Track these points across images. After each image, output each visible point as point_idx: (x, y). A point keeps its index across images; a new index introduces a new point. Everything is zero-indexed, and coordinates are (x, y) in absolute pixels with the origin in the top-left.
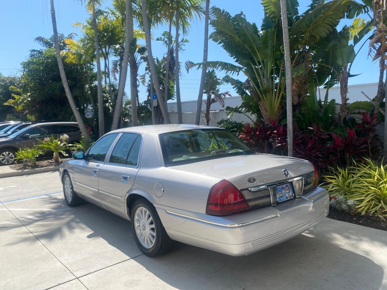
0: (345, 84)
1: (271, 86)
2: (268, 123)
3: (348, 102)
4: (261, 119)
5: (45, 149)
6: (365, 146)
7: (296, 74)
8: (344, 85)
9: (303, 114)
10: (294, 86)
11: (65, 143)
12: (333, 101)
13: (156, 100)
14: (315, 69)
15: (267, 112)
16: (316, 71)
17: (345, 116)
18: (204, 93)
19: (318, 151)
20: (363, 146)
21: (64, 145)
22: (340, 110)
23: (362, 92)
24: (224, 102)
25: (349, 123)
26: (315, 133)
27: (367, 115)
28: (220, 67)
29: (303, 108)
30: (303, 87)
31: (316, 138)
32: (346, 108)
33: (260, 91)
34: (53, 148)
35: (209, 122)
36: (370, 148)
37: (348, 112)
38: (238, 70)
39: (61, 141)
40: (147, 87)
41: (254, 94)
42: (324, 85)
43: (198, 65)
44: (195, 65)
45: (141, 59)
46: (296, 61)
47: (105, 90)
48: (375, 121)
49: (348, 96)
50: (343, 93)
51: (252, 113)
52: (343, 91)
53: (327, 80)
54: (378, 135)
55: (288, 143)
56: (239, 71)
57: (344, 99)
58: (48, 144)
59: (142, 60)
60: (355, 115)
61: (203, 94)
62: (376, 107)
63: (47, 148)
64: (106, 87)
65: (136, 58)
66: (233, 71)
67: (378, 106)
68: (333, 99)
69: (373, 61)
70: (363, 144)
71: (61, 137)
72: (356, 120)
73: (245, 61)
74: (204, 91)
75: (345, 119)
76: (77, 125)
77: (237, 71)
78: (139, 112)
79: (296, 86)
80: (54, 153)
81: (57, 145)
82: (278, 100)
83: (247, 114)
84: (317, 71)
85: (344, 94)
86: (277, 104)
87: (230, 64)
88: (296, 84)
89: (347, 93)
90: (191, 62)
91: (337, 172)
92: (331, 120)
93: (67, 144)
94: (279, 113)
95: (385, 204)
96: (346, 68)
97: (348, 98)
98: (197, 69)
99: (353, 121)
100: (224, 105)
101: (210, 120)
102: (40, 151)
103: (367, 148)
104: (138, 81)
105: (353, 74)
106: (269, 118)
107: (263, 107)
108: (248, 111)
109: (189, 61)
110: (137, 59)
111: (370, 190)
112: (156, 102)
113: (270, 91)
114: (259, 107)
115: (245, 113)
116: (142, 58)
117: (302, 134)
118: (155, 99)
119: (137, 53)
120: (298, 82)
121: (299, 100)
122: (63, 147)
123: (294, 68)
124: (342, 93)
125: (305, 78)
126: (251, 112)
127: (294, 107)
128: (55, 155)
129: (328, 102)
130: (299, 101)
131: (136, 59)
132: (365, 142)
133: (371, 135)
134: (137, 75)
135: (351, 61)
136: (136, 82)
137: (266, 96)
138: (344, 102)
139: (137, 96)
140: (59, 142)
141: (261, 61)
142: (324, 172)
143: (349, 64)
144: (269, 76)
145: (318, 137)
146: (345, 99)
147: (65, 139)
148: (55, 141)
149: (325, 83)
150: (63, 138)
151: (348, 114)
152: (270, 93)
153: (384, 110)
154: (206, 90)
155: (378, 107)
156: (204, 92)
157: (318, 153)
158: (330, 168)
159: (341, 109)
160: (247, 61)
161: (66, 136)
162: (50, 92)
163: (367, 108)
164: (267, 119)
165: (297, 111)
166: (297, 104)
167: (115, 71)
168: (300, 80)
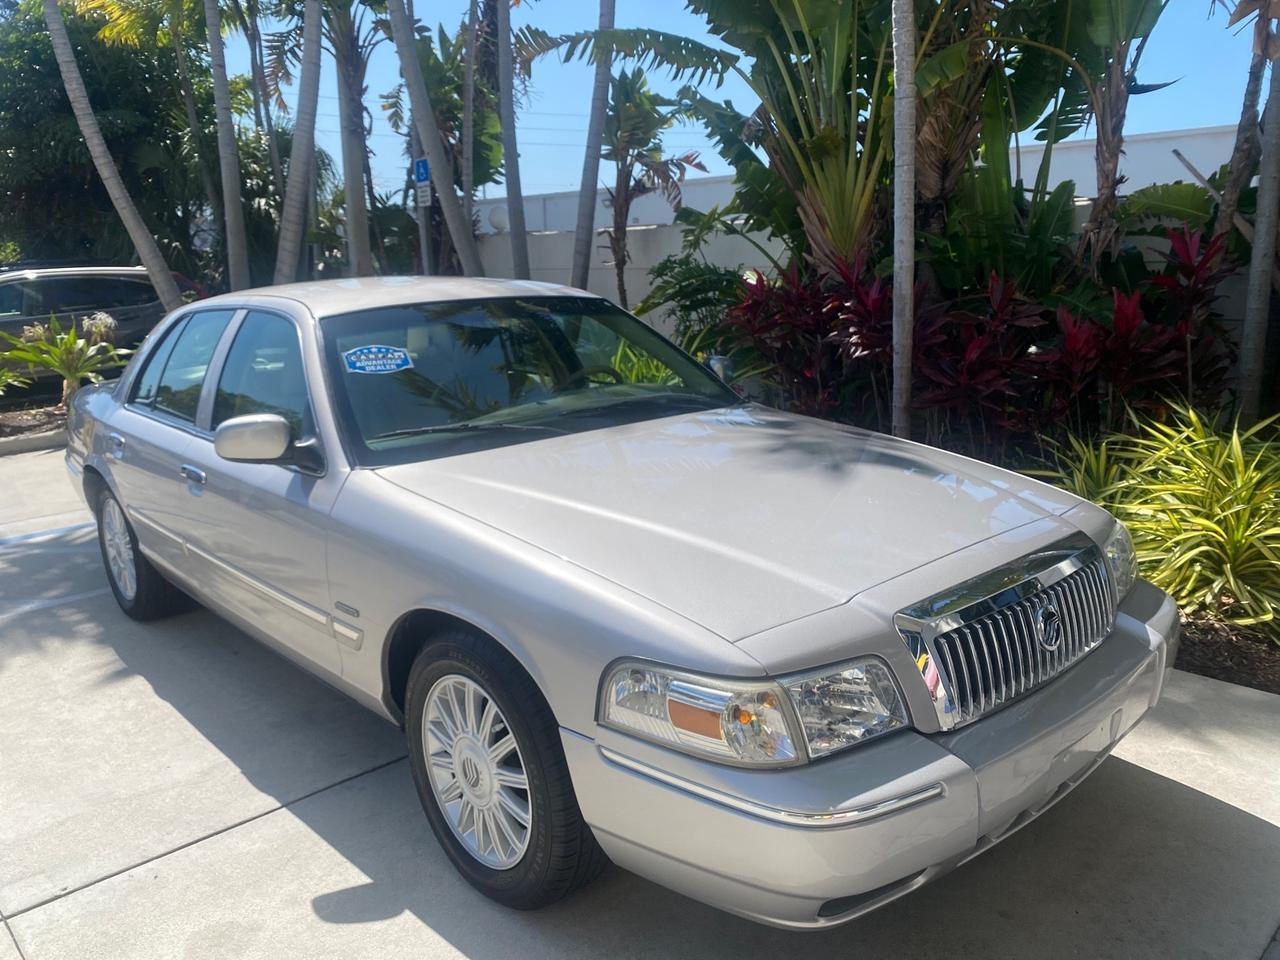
0: (1114, 120)
1: (841, 133)
2: (828, 270)
3: (1123, 190)
4: (804, 254)
5: (31, 366)
6: (1173, 355)
7: (934, 82)
8: (1109, 127)
9: (954, 238)
10: (926, 128)
11: (104, 344)
12: (1067, 188)
13: (428, 183)
14: (1008, 64)
15: (827, 230)
16: (1009, 71)
17: (1108, 246)
18: (607, 157)
19: (1003, 376)
20: (1167, 356)
21: (102, 351)
22: (1090, 221)
23: (1176, 152)
24: (680, 193)
25: (1122, 269)
26: (995, 308)
27: (1188, 240)
28: (652, 53)
29: (957, 214)
30: (958, 136)
31: (997, 326)
32: (1112, 215)
33: (801, 148)
34: (57, 364)
35: (625, 267)
36: (1190, 363)
37: (1117, 231)
38: (719, 66)
39: (88, 337)
40: (404, 138)
41: (780, 159)
42: (1036, 129)
43: (564, 42)
44: (554, 44)
45: (375, 30)
46: (936, 30)
47: (254, 148)
48: (1216, 264)
49: (1123, 166)
50: (1107, 155)
51: (773, 234)
52: (1104, 148)
53: (1050, 109)
54: (1221, 316)
55: (895, 346)
56: (725, 69)
57: (1107, 177)
58: (38, 348)
59: (381, 34)
60: (1145, 238)
61: (602, 160)
62: (1222, 208)
63: (36, 364)
64: (258, 138)
65: (357, 25)
66: (700, 70)
67: (1229, 206)
68: (1068, 179)
69: (1232, 22)
70: (1166, 350)
71: (86, 322)
72: (1145, 259)
73: (745, 31)
74: (605, 149)
75: (1106, 255)
76: (145, 277)
77: (715, 71)
78: (377, 230)
79: (936, 126)
80: (65, 382)
81: (69, 351)
82: (865, 186)
83: (755, 236)
84: (1013, 71)
85: (1109, 162)
86: (861, 202)
87: (687, 41)
88: (933, 120)
89: (1121, 156)
90: (537, 30)
91: (1067, 456)
92: (1057, 259)
93: (111, 347)
94: (870, 234)
95: (1237, 576)
96: (1121, 61)
97: (1123, 177)
98: (562, 60)
99: (1134, 260)
100: (679, 202)
101: (627, 259)
102: (11, 374)
103: (1179, 365)
104: (368, 113)
105: (1146, 83)
106: (832, 253)
107: (810, 211)
108: (759, 226)
109: (528, 28)
110: (359, 28)
111: (1184, 525)
112: (428, 190)
113: (837, 147)
114: (799, 209)
115: (748, 232)
116: (379, 24)
117: (947, 311)
118: (423, 180)
119: (362, 7)
120: (942, 112)
121: (943, 185)
122: (93, 361)
123: (927, 59)
124: (1103, 156)
125: (967, 100)
126: (769, 230)
127: (924, 212)
128: (68, 387)
129: (1049, 193)
130: (943, 189)
131: (356, 29)
132: (1177, 343)
133: (1198, 314)
134: (362, 91)
135: (1142, 27)
136: (362, 118)
137: (822, 169)
138: (1105, 191)
139: (367, 170)
140: (81, 343)
141: (805, 30)
142: (1021, 453)
143: (1135, 43)
144: (838, 92)
145: (1004, 322)
146: (1110, 180)
147: (103, 329)
148: (62, 339)
149: (1041, 119)
150: (92, 325)
151: (1117, 238)
152: (836, 157)
153: (1252, 223)
154: (612, 144)
155: (1229, 211)
156: (603, 152)
157: (1003, 381)
158: (1043, 440)
159: (1093, 220)
160: (751, 29)
161: (103, 320)
162: (54, 155)
163: (1191, 211)
164: (827, 256)
165: (935, 227)
166: (935, 199)
167: (277, 76)
168: (949, 104)
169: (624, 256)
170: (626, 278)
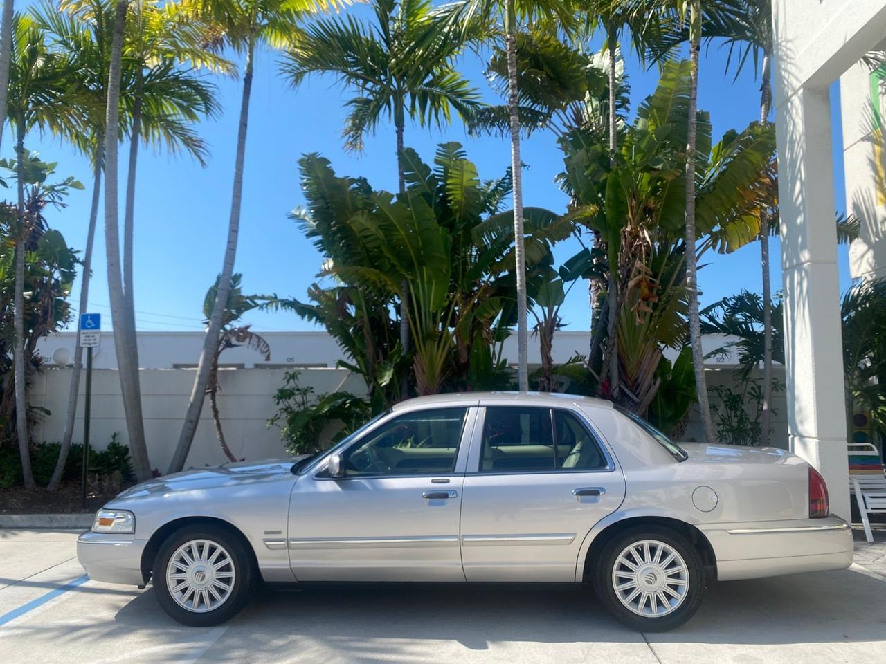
0: (550, 336)
3: (554, 363)
13: (98, 330)
15: (425, 374)
23: (576, 351)
24: (268, 350)
35: (217, 393)
57: (546, 358)
85: (546, 352)
100: (269, 355)
101: (218, 389)
105: (564, 323)
107: (419, 366)
112: (97, 335)
118: (93, 328)
152: (434, 341)
159: (543, 376)
169: (216, 387)
170: (217, 401)
